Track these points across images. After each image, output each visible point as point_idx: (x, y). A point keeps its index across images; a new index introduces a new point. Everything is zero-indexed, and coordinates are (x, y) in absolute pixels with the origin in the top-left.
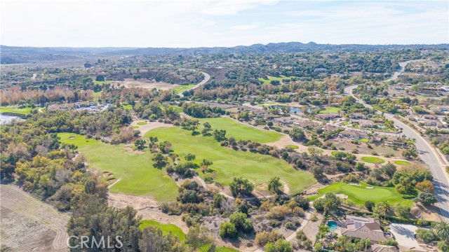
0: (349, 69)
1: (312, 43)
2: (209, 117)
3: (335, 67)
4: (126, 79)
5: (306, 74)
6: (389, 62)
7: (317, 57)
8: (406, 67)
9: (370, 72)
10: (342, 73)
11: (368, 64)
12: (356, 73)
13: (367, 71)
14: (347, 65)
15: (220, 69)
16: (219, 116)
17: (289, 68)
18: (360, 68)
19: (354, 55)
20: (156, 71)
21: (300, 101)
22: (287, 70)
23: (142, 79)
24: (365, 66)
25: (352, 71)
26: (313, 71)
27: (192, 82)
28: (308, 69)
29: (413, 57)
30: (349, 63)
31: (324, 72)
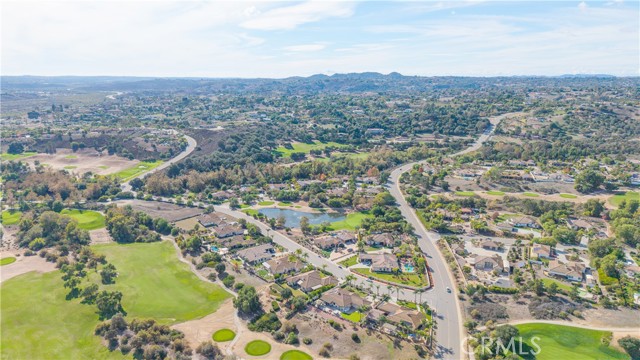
0: (417, 129)
1: (395, 74)
2: (140, 241)
3: (396, 126)
4: (59, 150)
5: (351, 139)
6: (475, 118)
7: (379, 106)
8: (498, 125)
9: (446, 134)
10: (405, 136)
11: (444, 121)
12: (425, 135)
13: (441, 132)
14: (414, 122)
15: (215, 133)
16: (158, 239)
17: (330, 127)
18: (432, 128)
19: (431, 103)
20: (113, 134)
21: (312, 201)
22: (326, 132)
23: (87, 149)
24: (440, 125)
25: (421, 132)
26: (363, 133)
27: (163, 157)
28: (357, 130)
29: (511, 108)
30: (417, 119)
31: (379, 134)
